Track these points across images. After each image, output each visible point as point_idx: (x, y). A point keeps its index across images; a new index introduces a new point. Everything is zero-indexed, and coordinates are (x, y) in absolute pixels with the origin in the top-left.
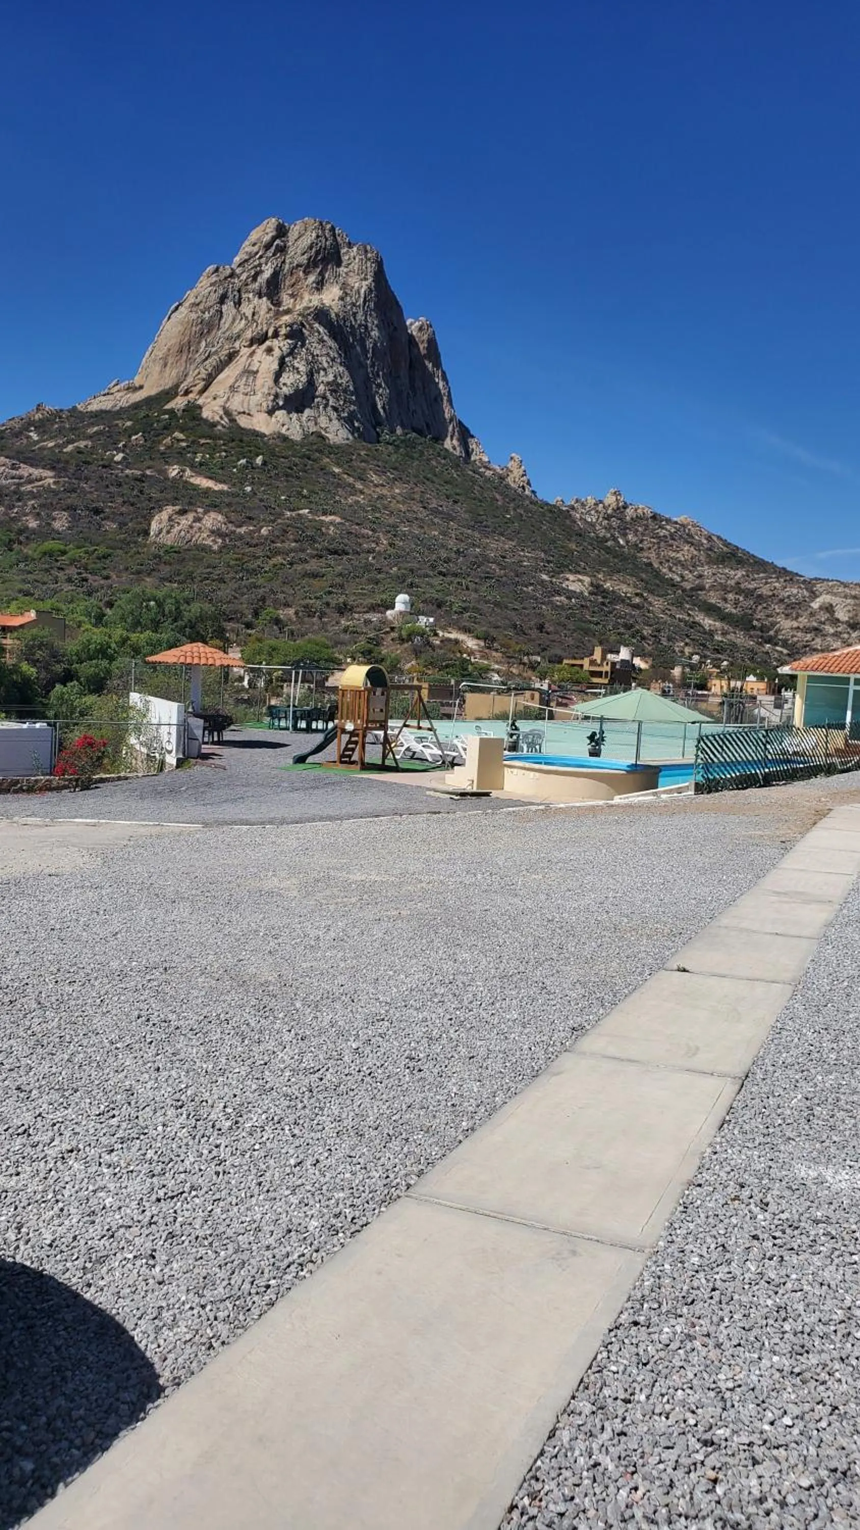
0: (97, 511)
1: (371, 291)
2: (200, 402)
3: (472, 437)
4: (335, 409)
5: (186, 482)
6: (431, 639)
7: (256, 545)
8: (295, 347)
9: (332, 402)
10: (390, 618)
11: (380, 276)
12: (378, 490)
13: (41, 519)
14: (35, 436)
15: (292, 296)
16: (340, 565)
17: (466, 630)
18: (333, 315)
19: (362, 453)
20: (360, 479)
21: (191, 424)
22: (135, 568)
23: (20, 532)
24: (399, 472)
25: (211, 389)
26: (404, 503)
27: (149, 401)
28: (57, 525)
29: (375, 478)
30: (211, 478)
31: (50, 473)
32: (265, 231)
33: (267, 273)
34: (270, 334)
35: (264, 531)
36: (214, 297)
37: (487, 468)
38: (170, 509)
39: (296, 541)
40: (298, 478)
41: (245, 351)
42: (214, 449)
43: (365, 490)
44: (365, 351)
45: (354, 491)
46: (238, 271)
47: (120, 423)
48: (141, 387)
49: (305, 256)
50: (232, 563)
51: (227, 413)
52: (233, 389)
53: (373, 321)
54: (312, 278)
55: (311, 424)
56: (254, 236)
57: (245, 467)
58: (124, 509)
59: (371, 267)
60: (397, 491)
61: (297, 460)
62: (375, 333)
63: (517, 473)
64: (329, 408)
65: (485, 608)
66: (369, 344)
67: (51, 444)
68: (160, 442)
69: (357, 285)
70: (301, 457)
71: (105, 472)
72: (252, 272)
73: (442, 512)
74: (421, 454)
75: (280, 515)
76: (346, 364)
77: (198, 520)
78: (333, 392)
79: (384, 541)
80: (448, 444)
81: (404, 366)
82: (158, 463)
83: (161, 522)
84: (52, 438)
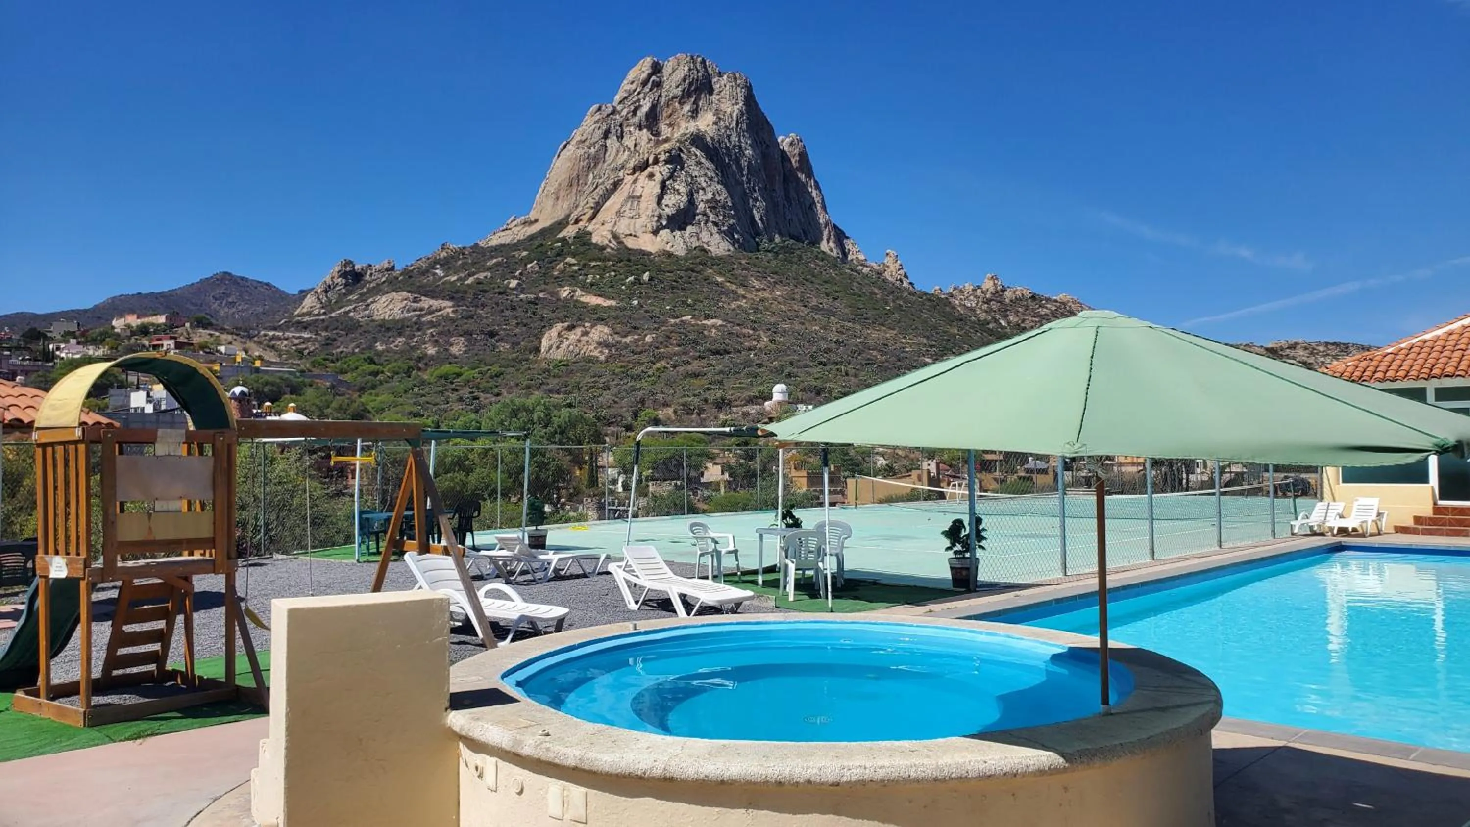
0: (492, 334)
1: (742, 114)
2: (590, 229)
3: (847, 238)
4: (715, 224)
5: (577, 301)
7: (641, 352)
8: (675, 171)
9: (712, 217)
10: (768, 408)
11: (750, 100)
12: (760, 293)
13: (439, 346)
14: (440, 273)
15: (670, 125)
16: (722, 364)
18: (709, 139)
19: (743, 262)
20: (742, 285)
21: (582, 249)
22: (527, 383)
23: (419, 359)
24: (779, 277)
25: (599, 216)
26: (786, 303)
27: (541, 232)
28: (454, 350)
29: (756, 284)
30: (601, 296)
31: (449, 303)
32: (642, 69)
33: (646, 107)
34: (651, 161)
35: (648, 339)
36: (599, 133)
37: (863, 265)
38: (559, 326)
39: (680, 345)
40: (683, 289)
41: (629, 179)
42: (604, 271)
43: (748, 295)
44: (741, 169)
45: (737, 297)
46: (619, 108)
47: (516, 254)
48: (536, 220)
49: (680, 89)
50: (619, 371)
51: (615, 236)
52: (619, 213)
53: (746, 142)
54: (687, 108)
55: (694, 239)
56: (632, 75)
57: (633, 283)
58: (517, 330)
59: (741, 92)
60: (778, 293)
61: (682, 274)
63: (895, 268)
64: (710, 224)
66: (744, 163)
67: (454, 278)
68: (553, 268)
69: (729, 110)
70: (686, 271)
71: (501, 299)
72: (632, 108)
73: (822, 309)
74: (800, 258)
75: (665, 323)
76: (723, 182)
77: (586, 333)
78: (712, 208)
79: (765, 338)
80: (825, 246)
81: (777, 178)
82: (551, 286)
83: (551, 338)
84: (455, 273)
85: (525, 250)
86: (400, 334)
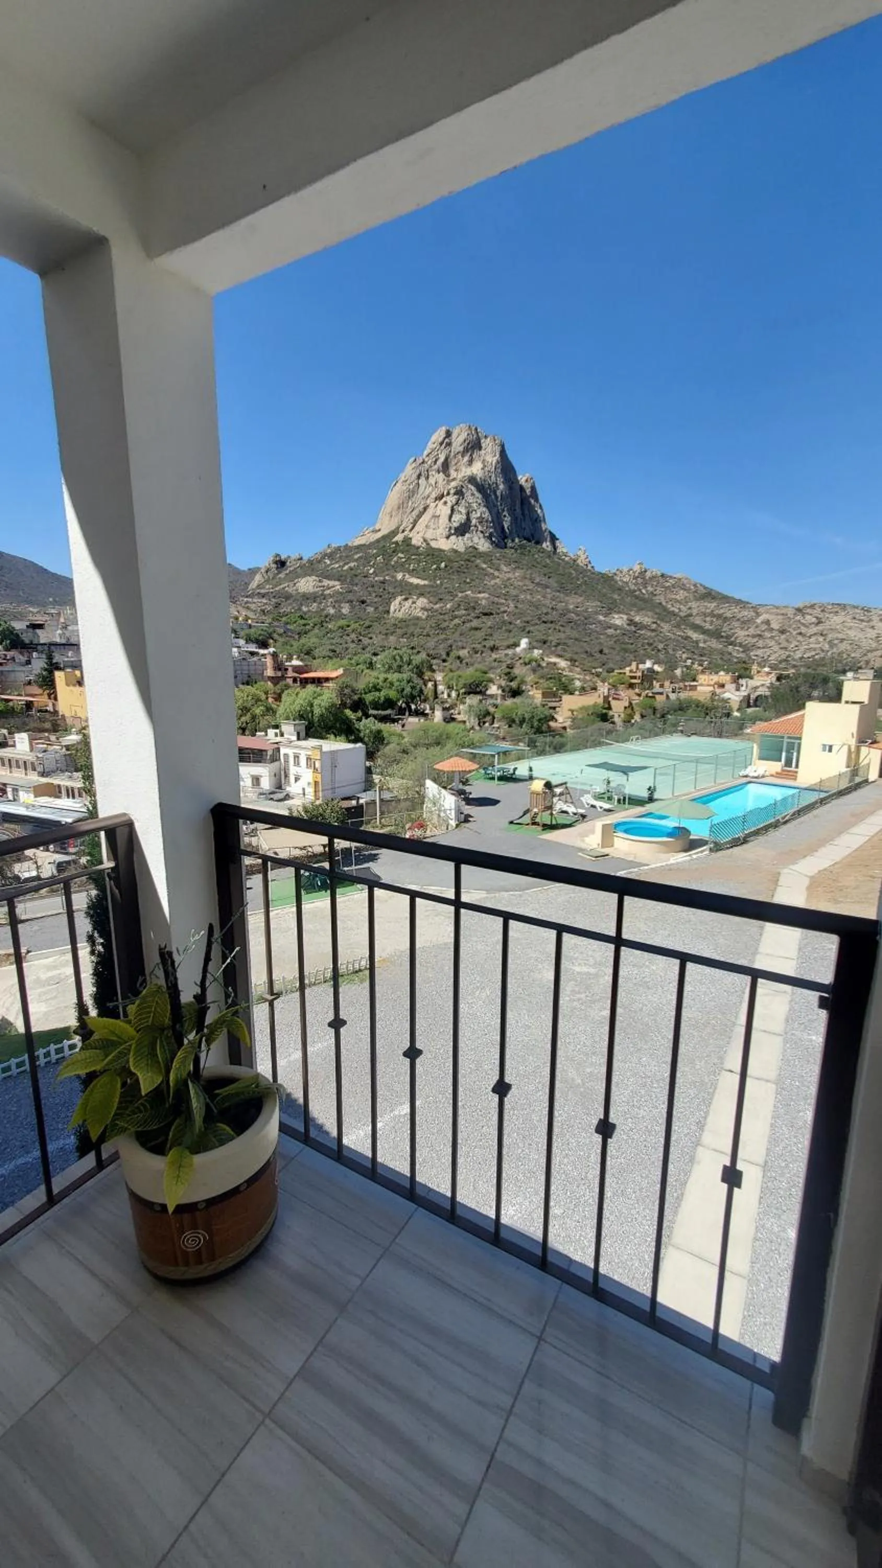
0: (363, 602)
1: (498, 462)
2: (411, 536)
3: (557, 539)
4: (482, 532)
5: (406, 581)
6: (541, 663)
7: (444, 614)
8: (459, 499)
9: (480, 528)
10: (518, 652)
11: (503, 453)
12: (507, 575)
13: (336, 609)
14: (328, 562)
15: (456, 470)
16: (489, 622)
17: (560, 656)
18: (479, 479)
19: (498, 555)
20: (497, 570)
21: (407, 548)
22: (384, 632)
23: (326, 616)
24: (517, 564)
25: (416, 528)
26: (521, 581)
27: (384, 538)
28: (344, 611)
29: (505, 569)
30: (418, 578)
31: (337, 583)
32: (439, 434)
33: (442, 458)
34: (445, 494)
35: (448, 606)
36: (415, 476)
37: (566, 556)
38: (399, 598)
39: (466, 610)
40: (464, 573)
41: (433, 505)
42: (419, 562)
43: (500, 576)
44: (497, 497)
45: (495, 577)
46: (426, 460)
47: (371, 550)
48: (379, 530)
49: (463, 446)
50: (433, 625)
51: (425, 540)
52: (427, 526)
53: (500, 480)
54: (466, 458)
55: (470, 541)
56: (433, 438)
57: (436, 569)
58: (376, 600)
59: (498, 448)
60: (517, 574)
61: (462, 563)
62: (501, 487)
63: (583, 557)
64: (478, 532)
65: (570, 642)
66: (498, 493)
67: (336, 566)
68: (391, 560)
69: (490, 460)
70: (465, 561)
71: (365, 580)
72: (434, 460)
73: (542, 585)
74: (530, 551)
75: (456, 595)
76: (486, 506)
77: (414, 602)
78: (480, 522)
79: (512, 605)
80: (544, 545)
81: (518, 503)
82: (391, 572)
83: (395, 605)
84: (336, 563)
85: (375, 548)
86: (315, 602)
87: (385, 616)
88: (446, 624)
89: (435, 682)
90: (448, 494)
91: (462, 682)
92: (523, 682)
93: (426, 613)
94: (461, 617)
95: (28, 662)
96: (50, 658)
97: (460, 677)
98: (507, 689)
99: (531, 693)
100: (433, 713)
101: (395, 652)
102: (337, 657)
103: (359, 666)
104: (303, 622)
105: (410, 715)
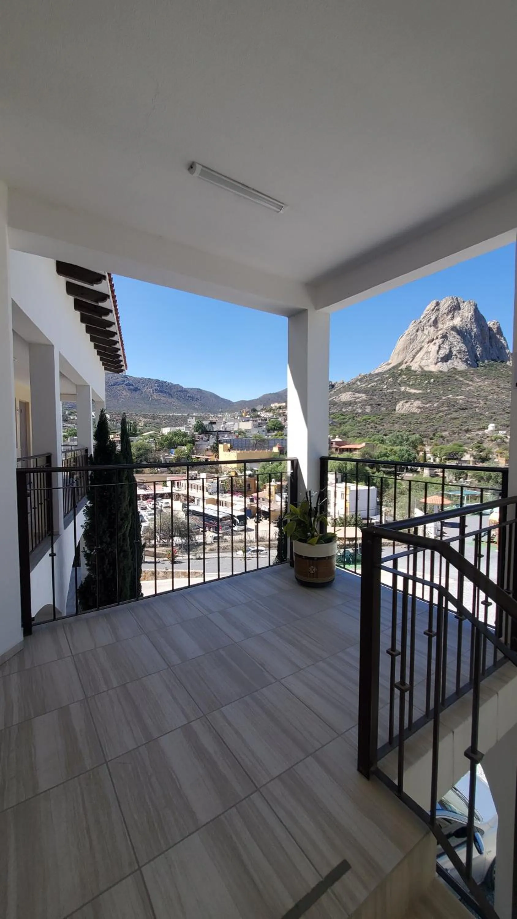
0: (379, 405)
1: (472, 316)
2: (411, 365)
4: (460, 359)
5: (407, 392)
6: (505, 440)
7: (433, 410)
8: (444, 341)
9: (459, 356)
10: (486, 433)
11: (476, 310)
12: (478, 384)
13: (362, 409)
14: (359, 383)
15: (443, 324)
16: (465, 414)
18: (458, 327)
19: (472, 372)
20: (472, 381)
21: (408, 372)
22: (392, 422)
23: (356, 414)
24: (487, 376)
25: (414, 360)
27: (394, 368)
28: (367, 410)
29: (477, 380)
30: (416, 389)
31: (365, 395)
33: (433, 318)
34: (435, 338)
35: (435, 405)
36: (415, 330)
38: (402, 402)
39: (447, 407)
41: (426, 346)
42: (416, 379)
43: (473, 385)
44: (471, 337)
45: (469, 385)
46: (423, 320)
47: (385, 376)
48: (391, 363)
49: (447, 310)
50: (425, 417)
51: (420, 367)
52: (422, 359)
53: (474, 326)
54: (450, 316)
55: (450, 365)
56: (428, 308)
57: (427, 383)
58: (387, 403)
59: (472, 308)
60: (486, 383)
61: (446, 378)
64: (458, 359)
66: (473, 334)
67: (364, 385)
68: (398, 380)
69: (467, 315)
70: (448, 377)
71: (381, 392)
72: (428, 320)
73: (505, 388)
74: (496, 368)
75: (441, 398)
76: (464, 343)
77: (412, 404)
78: (459, 353)
79: (482, 403)
80: (508, 363)
81: (487, 338)
82: (397, 387)
83: (399, 406)
84: (364, 383)
85: (388, 374)
86: (350, 406)
87: (393, 412)
88: (434, 416)
89: (425, 452)
90: (437, 338)
91: (444, 452)
92: (490, 452)
93: (420, 410)
94: (444, 412)
95: (208, 440)
96: (217, 438)
97: (442, 449)
98: (478, 457)
99: (496, 460)
100: (423, 471)
101: (398, 433)
102: (362, 436)
103: (375, 442)
104: (343, 417)
105: (407, 472)
